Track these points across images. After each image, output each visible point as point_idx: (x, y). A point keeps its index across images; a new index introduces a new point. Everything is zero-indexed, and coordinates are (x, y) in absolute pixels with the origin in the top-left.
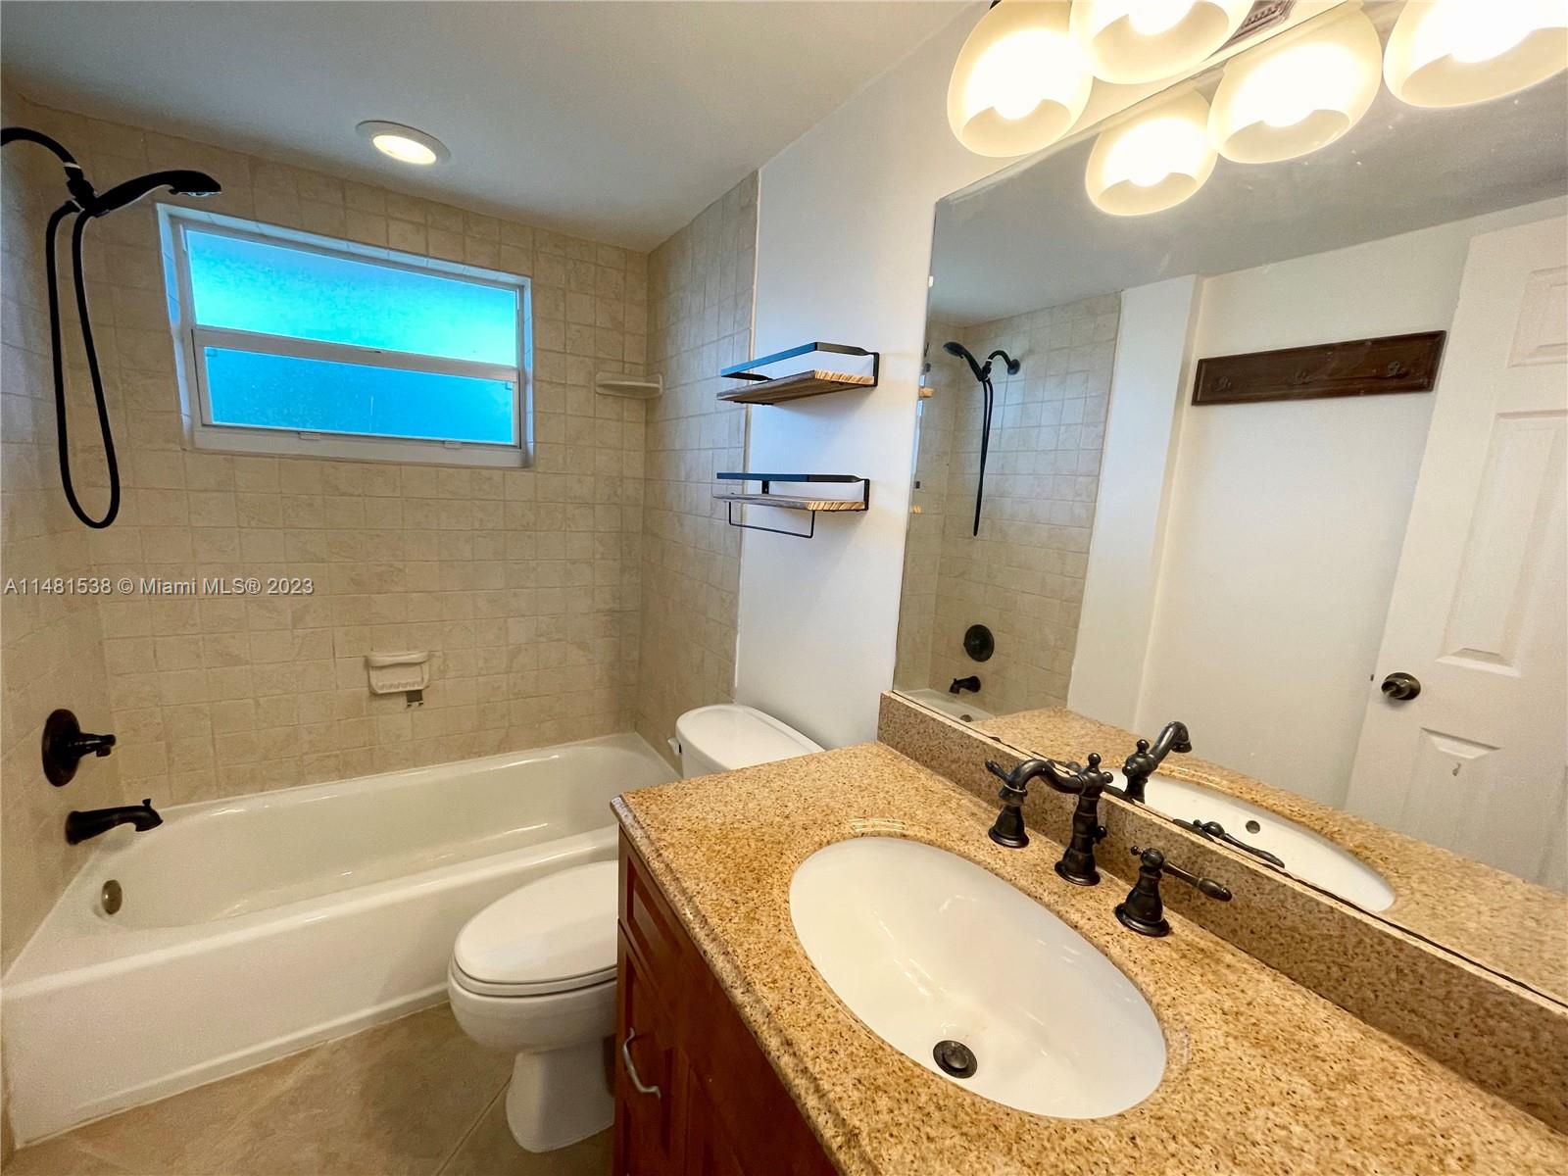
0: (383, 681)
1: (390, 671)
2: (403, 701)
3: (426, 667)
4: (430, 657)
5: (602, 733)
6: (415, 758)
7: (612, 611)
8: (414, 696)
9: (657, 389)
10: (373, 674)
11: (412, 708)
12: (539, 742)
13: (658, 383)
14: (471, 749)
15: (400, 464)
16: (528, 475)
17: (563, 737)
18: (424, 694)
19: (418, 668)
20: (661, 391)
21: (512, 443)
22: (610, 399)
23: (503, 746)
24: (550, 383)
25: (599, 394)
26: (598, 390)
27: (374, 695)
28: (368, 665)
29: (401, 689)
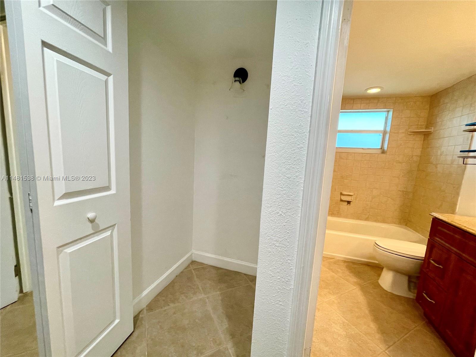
0: (344, 198)
1: (345, 196)
2: (346, 203)
3: (353, 197)
4: (354, 195)
5: (395, 223)
6: (346, 217)
7: (403, 191)
8: (349, 202)
9: (431, 131)
10: (342, 196)
11: (348, 205)
12: (376, 221)
13: (432, 129)
14: (359, 218)
15: (355, 153)
16: (384, 155)
17: (384, 221)
18: (351, 203)
19: (351, 197)
20: (432, 132)
21: (379, 148)
22: (412, 136)
23: (367, 219)
24: (394, 133)
25: (409, 134)
26: (409, 133)
27: (341, 200)
28: (341, 194)
29: (346, 200)
